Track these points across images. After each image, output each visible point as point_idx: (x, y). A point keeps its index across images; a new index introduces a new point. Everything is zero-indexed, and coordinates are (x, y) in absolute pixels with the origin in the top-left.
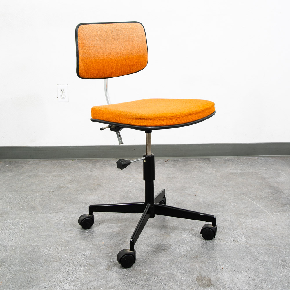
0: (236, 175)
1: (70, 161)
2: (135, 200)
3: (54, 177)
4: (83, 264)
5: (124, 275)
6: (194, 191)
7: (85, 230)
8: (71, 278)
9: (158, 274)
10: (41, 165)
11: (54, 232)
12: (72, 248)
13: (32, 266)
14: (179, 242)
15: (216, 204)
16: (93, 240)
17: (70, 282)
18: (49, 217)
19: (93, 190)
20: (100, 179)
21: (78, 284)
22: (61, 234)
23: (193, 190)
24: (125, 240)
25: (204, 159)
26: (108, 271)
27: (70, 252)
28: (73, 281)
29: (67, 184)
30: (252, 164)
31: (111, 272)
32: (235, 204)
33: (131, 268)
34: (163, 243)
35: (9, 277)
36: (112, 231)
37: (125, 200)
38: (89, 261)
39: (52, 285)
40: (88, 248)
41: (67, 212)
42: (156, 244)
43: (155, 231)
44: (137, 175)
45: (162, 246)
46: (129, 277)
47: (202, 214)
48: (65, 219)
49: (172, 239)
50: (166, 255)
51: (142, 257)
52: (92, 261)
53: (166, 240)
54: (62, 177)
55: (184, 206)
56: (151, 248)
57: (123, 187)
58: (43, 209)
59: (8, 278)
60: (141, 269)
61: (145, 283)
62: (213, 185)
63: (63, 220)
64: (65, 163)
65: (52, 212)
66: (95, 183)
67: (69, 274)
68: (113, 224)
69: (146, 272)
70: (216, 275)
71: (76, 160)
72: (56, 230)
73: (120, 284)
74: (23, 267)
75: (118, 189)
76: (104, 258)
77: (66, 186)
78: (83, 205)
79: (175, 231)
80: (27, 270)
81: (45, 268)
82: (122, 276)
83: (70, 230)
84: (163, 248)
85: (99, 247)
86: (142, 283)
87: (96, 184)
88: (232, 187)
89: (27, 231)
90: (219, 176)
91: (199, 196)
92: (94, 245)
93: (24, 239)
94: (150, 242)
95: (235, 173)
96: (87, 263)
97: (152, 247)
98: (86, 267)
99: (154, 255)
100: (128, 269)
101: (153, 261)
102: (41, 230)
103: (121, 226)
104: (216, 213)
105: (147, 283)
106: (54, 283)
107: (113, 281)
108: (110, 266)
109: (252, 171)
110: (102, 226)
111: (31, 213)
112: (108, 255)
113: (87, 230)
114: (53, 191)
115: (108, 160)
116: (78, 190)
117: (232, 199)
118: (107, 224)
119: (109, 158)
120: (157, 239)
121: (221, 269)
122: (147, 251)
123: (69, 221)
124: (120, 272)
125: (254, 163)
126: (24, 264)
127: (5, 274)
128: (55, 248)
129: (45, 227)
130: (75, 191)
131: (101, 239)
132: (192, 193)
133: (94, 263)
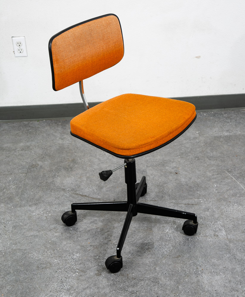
0: (221, 140)
1: (35, 123)
2: (114, 182)
3: (22, 150)
4: (74, 270)
5: (113, 281)
6: (175, 167)
7: (69, 227)
8: (66, 286)
9: (144, 279)
10: (3, 130)
11: (39, 232)
12: (60, 250)
13: (26, 274)
14: (161, 239)
15: (199, 186)
16: (79, 240)
17: (65, 291)
18: (30, 210)
20: (73, 151)
21: (73, 293)
22: (46, 233)
24: (109, 238)
26: (98, 276)
27: (60, 256)
28: (68, 290)
29: (39, 160)
30: (241, 121)
31: (101, 278)
32: (218, 185)
33: (119, 272)
34: (147, 241)
35: (8, 288)
36: (96, 227)
37: (104, 182)
38: (79, 266)
39: (49, 295)
40: (76, 250)
41: (46, 203)
42: (140, 242)
43: (138, 225)
45: (146, 245)
46: (118, 283)
47: (183, 213)
48: (46, 214)
49: (154, 235)
50: (150, 256)
51: (128, 259)
52: (82, 265)
53: (149, 237)
54: (31, 149)
55: (166, 189)
56: (136, 248)
58: (21, 200)
59: (8, 290)
60: (128, 273)
61: (133, 289)
62: (196, 157)
63: (45, 215)
64: (30, 127)
65: (31, 203)
66: (68, 158)
67: (62, 282)
68: (96, 218)
69: (133, 276)
70: (196, 278)
71: (41, 120)
72: (40, 228)
73: (110, 292)
74: (19, 277)
75: (95, 167)
76: (92, 261)
77: (38, 165)
78: (62, 192)
79: (158, 225)
80: (23, 279)
81: (39, 276)
82: (112, 282)
83: (54, 228)
84: (147, 247)
85: (86, 249)
86: (130, 289)
87: (70, 159)
88: (217, 160)
89: (12, 231)
90: (202, 143)
91: (181, 175)
92: (81, 246)
93: (11, 241)
94: (134, 240)
95: (221, 137)
96: (77, 269)
97: (136, 246)
98: (78, 274)
99: (139, 256)
100: (116, 274)
101: (139, 263)
102: (25, 229)
103: (104, 220)
105: (135, 289)
106: (51, 293)
107: (104, 288)
108: (99, 271)
109: (240, 133)
110: (85, 221)
111: (9, 206)
112: (96, 258)
113: (71, 227)
114: (26, 172)
116: (52, 170)
117: (215, 178)
118: (89, 217)
120: (140, 236)
121: (201, 271)
122: (132, 252)
123: (51, 216)
124: (109, 278)
126: (18, 273)
127: (3, 285)
128: (44, 252)
129: (28, 225)
130: (49, 171)
131: (86, 238)
132: (173, 170)
133: (84, 268)
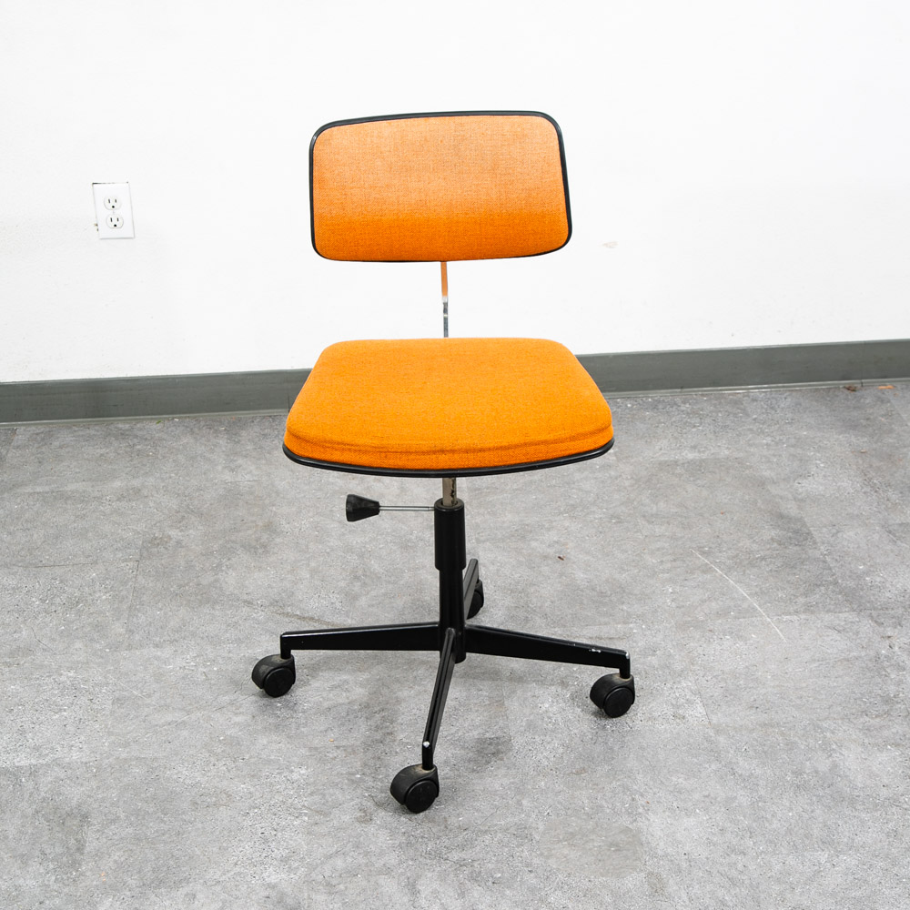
1: (153, 428)
3: (119, 500)
4: (295, 809)
5: (406, 835)
6: (557, 542)
7: (273, 700)
8: (276, 851)
9: (491, 829)
10: (61, 447)
11: (189, 713)
12: (253, 760)
13: (162, 821)
15: (624, 592)
16: (303, 732)
17: (275, 862)
18: (157, 658)
19: (256, 548)
20: (267, 500)
22: (210, 717)
23: (555, 539)
24: (387, 727)
26: (363, 825)
27: (252, 773)
28: (284, 860)
29: (171, 527)
30: (728, 422)
31: (371, 829)
32: (678, 589)
34: (491, 733)
35: (116, 858)
36: (348, 698)
38: (309, 799)
39: (232, 873)
40: (296, 759)
41: (202, 638)
42: (474, 736)
43: (464, 694)
45: (491, 743)
46: (420, 840)
48: (205, 666)
49: (512, 717)
50: (503, 771)
52: (316, 798)
53: (497, 723)
54: (146, 497)
56: (462, 751)
58: (130, 631)
59: (115, 861)
60: (447, 816)
61: (463, 855)
62: (612, 517)
63: (201, 669)
64: (136, 436)
65: (158, 639)
66: (254, 519)
67: (266, 841)
68: (345, 677)
69: (461, 823)
70: (632, 823)
71: (168, 419)
72: (190, 704)
73: (401, 862)
74: (143, 829)
76: (345, 787)
77: (170, 537)
78: (244, 609)
80: (156, 834)
81: (200, 825)
82: (403, 839)
83: (231, 703)
84: (493, 748)
85: (325, 755)
86: (455, 856)
87: (260, 523)
88: (668, 523)
89: (112, 712)
90: (627, 479)
91: (574, 563)
92: (310, 748)
93: (113, 739)
94: (457, 732)
95: (676, 462)
96: (304, 806)
97: (463, 748)
98: (306, 818)
99: (474, 771)
100: (413, 817)
101: (473, 791)
102: (148, 706)
103: (367, 680)
104: (625, 622)
105: (466, 855)
106: (237, 869)
107: (382, 854)
108: (365, 812)
109: (727, 452)
110: (315, 683)
111: (98, 646)
112: (353, 778)
113: (278, 699)
114: (137, 557)
117: (669, 571)
118: (326, 675)
119: (275, 410)
120: (472, 720)
121: (643, 806)
122: (453, 761)
123: (218, 671)
124: (396, 828)
126: (140, 818)
127: (102, 850)
129: (157, 695)
130: (203, 555)
131: (322, 728)
132: (551, 551)
133: (324, 804)
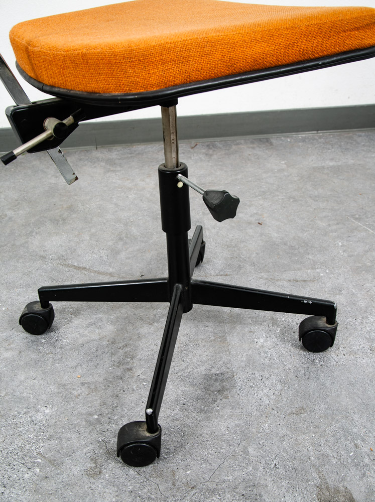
0: (326, 171)
2: (143, 242)
4: (30, 457)
5: (133, 494)
6: (256, 214)
7: (39, 337)
9: (220, 487)
12: (7, 398)
14: (250, 362)
15: (308, 245)
16: (56, 368)
19: (58, 221)
20: (73, 194)
23: (255, 212)
24: (128, 363)
25: (260, 140)
26: (92, 480)
29: (9, 209)
30: (348, 147)
31: (99, 485)
32: (345, 243)
34: (216, 368)
36: (99, 335)
37: (122, 243)
38: (46, 445)
40: (44, 397)
42: (201, 372)
43: (194, 330)
44: (143, 181)
45: (216, 380)
47: (305, 302)
49: (233, 352)
50: (228, 411)
52: (53, 443)
53: (221, 358)
55: (244, 252)
56: (191, 389)
57: (116, 211)
60: (175, 468)
62: (290, 198)
66: (62, 203)
68: (100, 316)
69: (189, 479)
70: (361, 478)
75: (108, 217)
76: (82, 430)
77: (6, 215)
78: (38, 262)
79: (238, 328)
83: (6, 340)
84: (218, 385)
85: (71, 393)
87: (65, 206)
88: (328, 201)
90: (295, 177)
91: (269, 226)
92: (59, 386)
94: (187, 368)
95: (323, 167)
96: (39, 454)
97: (192, 385)
98: (38, 470)
99: (201, 411)
100: (144, 469)
101: (201, 435)
103: (117, 318)
104: (313, 269)
108: (96, 462)
109: (352, 161)
110: (76, 321)
112: (91, 419)
113: (43, 336)
115: (87, 151)
116: (29, 224)
117: (336, 231)
118: (86, 314)
119: (89, 147)
120: (200, 355)
121: (368, 455)
122: (183, 400)
123: (5, 311)
124: (123, 484)
125: (351, 143)
130: (23, 225)
131: (74, 364)
132: (253, 219)
133: (58, 452)
